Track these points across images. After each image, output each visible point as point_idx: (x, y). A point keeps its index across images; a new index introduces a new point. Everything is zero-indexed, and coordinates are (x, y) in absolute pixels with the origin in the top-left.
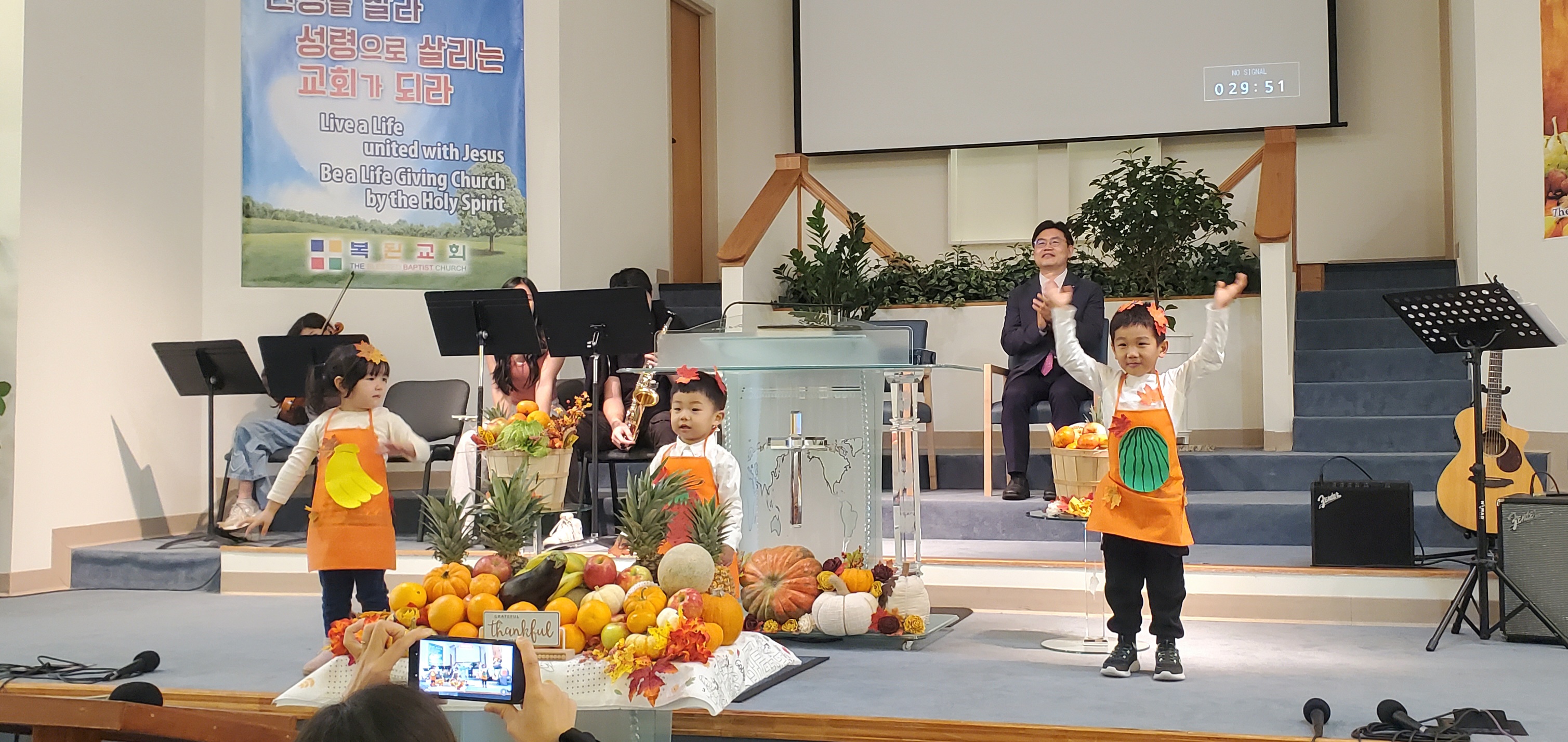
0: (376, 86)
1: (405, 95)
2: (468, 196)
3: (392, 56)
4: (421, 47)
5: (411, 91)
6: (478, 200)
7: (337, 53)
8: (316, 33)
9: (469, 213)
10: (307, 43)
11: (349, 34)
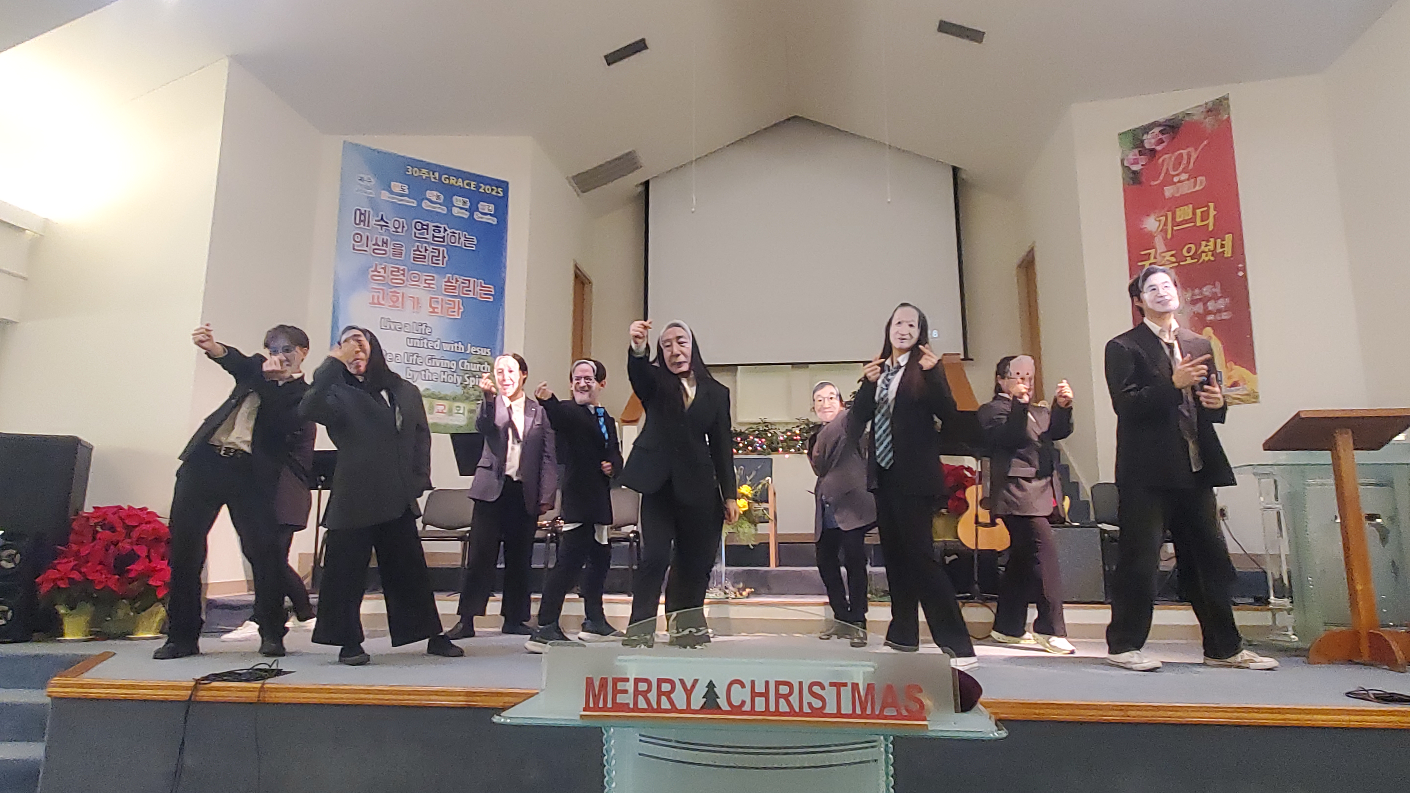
0: (417, 302)
1: (434, 310)
2: (468, 375)
3: (426, 285)
4: (446, 282)
5: (437, 308)
6: (473, 378)
7: (394, 281)
8: (383, 268)
9: (468, 387)
10: (376, 273)
11: (402, 270)
